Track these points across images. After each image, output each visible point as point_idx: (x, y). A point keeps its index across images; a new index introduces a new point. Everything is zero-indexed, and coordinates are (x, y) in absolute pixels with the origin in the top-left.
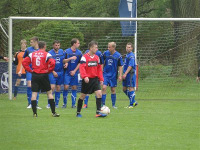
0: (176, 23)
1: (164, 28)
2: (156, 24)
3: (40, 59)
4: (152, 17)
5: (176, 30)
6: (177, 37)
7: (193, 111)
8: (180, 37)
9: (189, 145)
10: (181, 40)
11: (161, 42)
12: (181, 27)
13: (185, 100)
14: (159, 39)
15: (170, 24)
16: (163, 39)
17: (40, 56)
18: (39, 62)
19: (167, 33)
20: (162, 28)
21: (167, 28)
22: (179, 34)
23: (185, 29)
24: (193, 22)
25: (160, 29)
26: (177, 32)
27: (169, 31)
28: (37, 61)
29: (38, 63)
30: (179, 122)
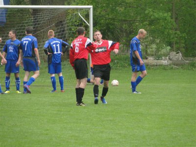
0: (35, 10)
1: (23, 16)
2: (16, 11)
3: (78, 45)
4: (12, 5)
5: (35, 17)
6: (36, 24)
7: (51, 96)
8: (39, 24)
9: (47, 130)
10: (40, 27)
11: (20, 29)
12: (39, 14)
13: (43, 86)
14: (18, 26)
15: (29, 11)
16: (22, 26)
17: (79, 42)
18: (78, 48)
19: (26, 20)
20: (21, 15)
21: (26, 15)
22: (37, 21)
23: (44, 16)
24: (52, 9)
25: (19, 16)
26: (36, 19)
27: (28, 18)
28: (76, 48)
29: (77, 50)
30: (37, 108)
